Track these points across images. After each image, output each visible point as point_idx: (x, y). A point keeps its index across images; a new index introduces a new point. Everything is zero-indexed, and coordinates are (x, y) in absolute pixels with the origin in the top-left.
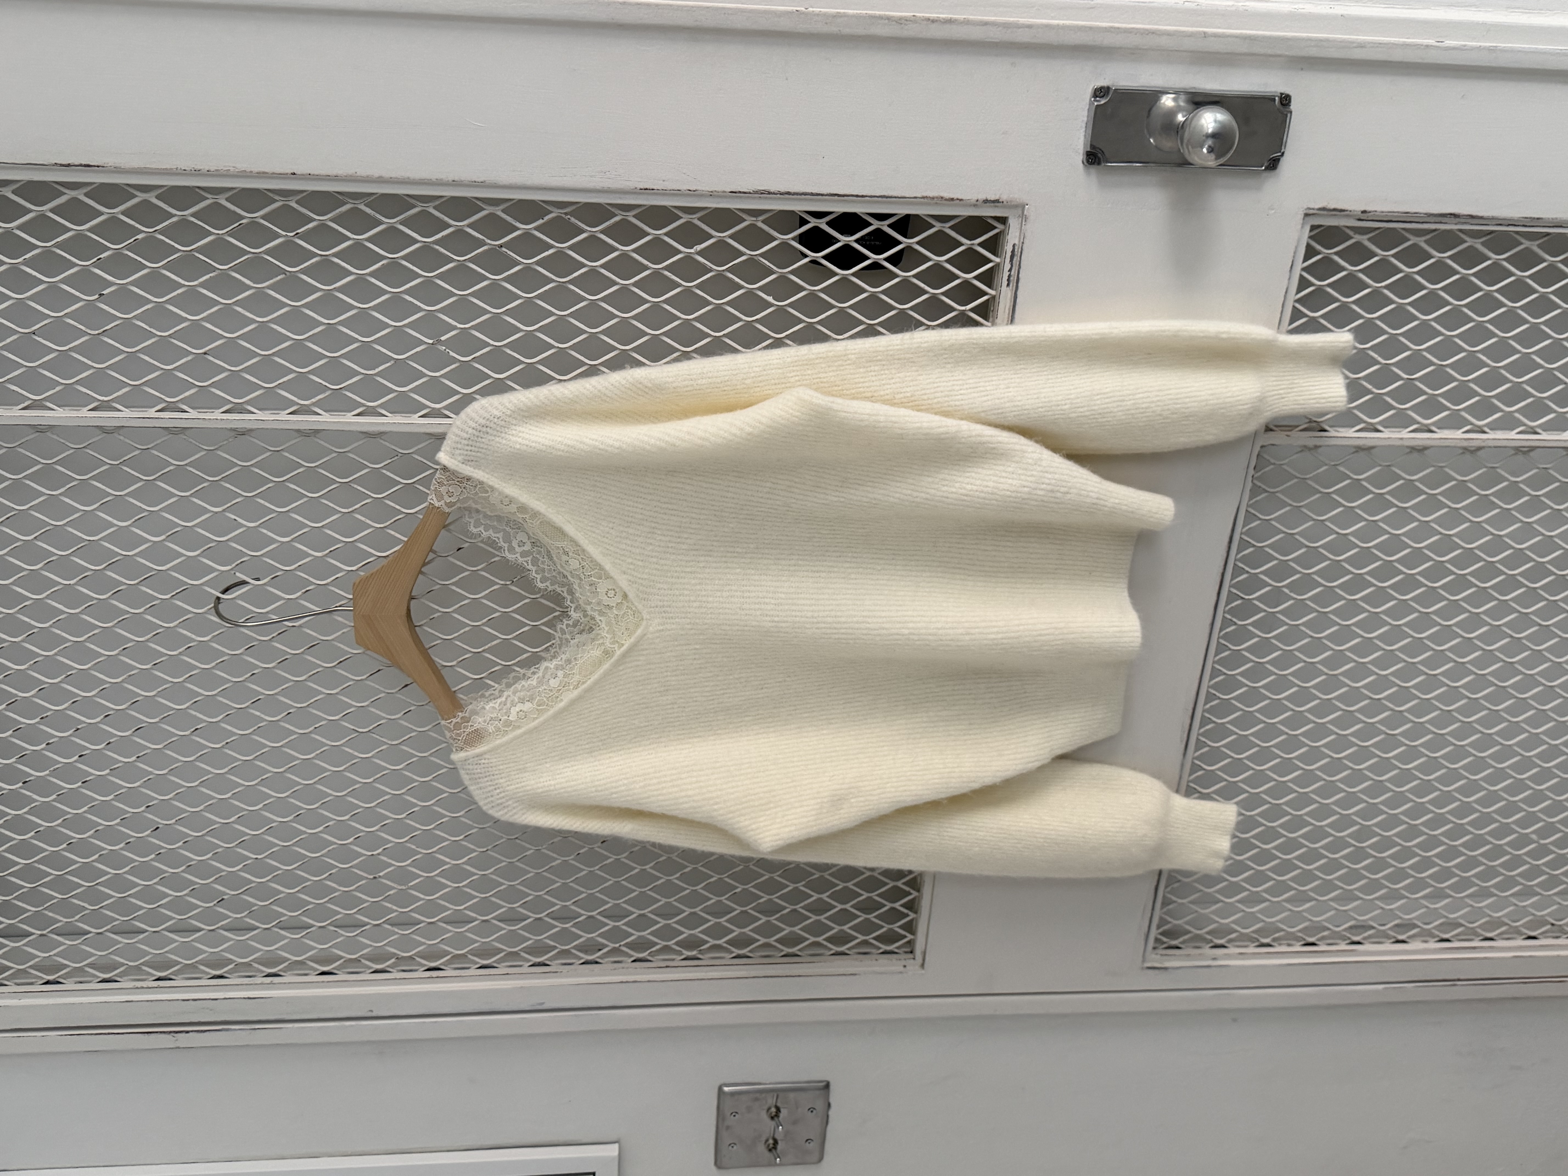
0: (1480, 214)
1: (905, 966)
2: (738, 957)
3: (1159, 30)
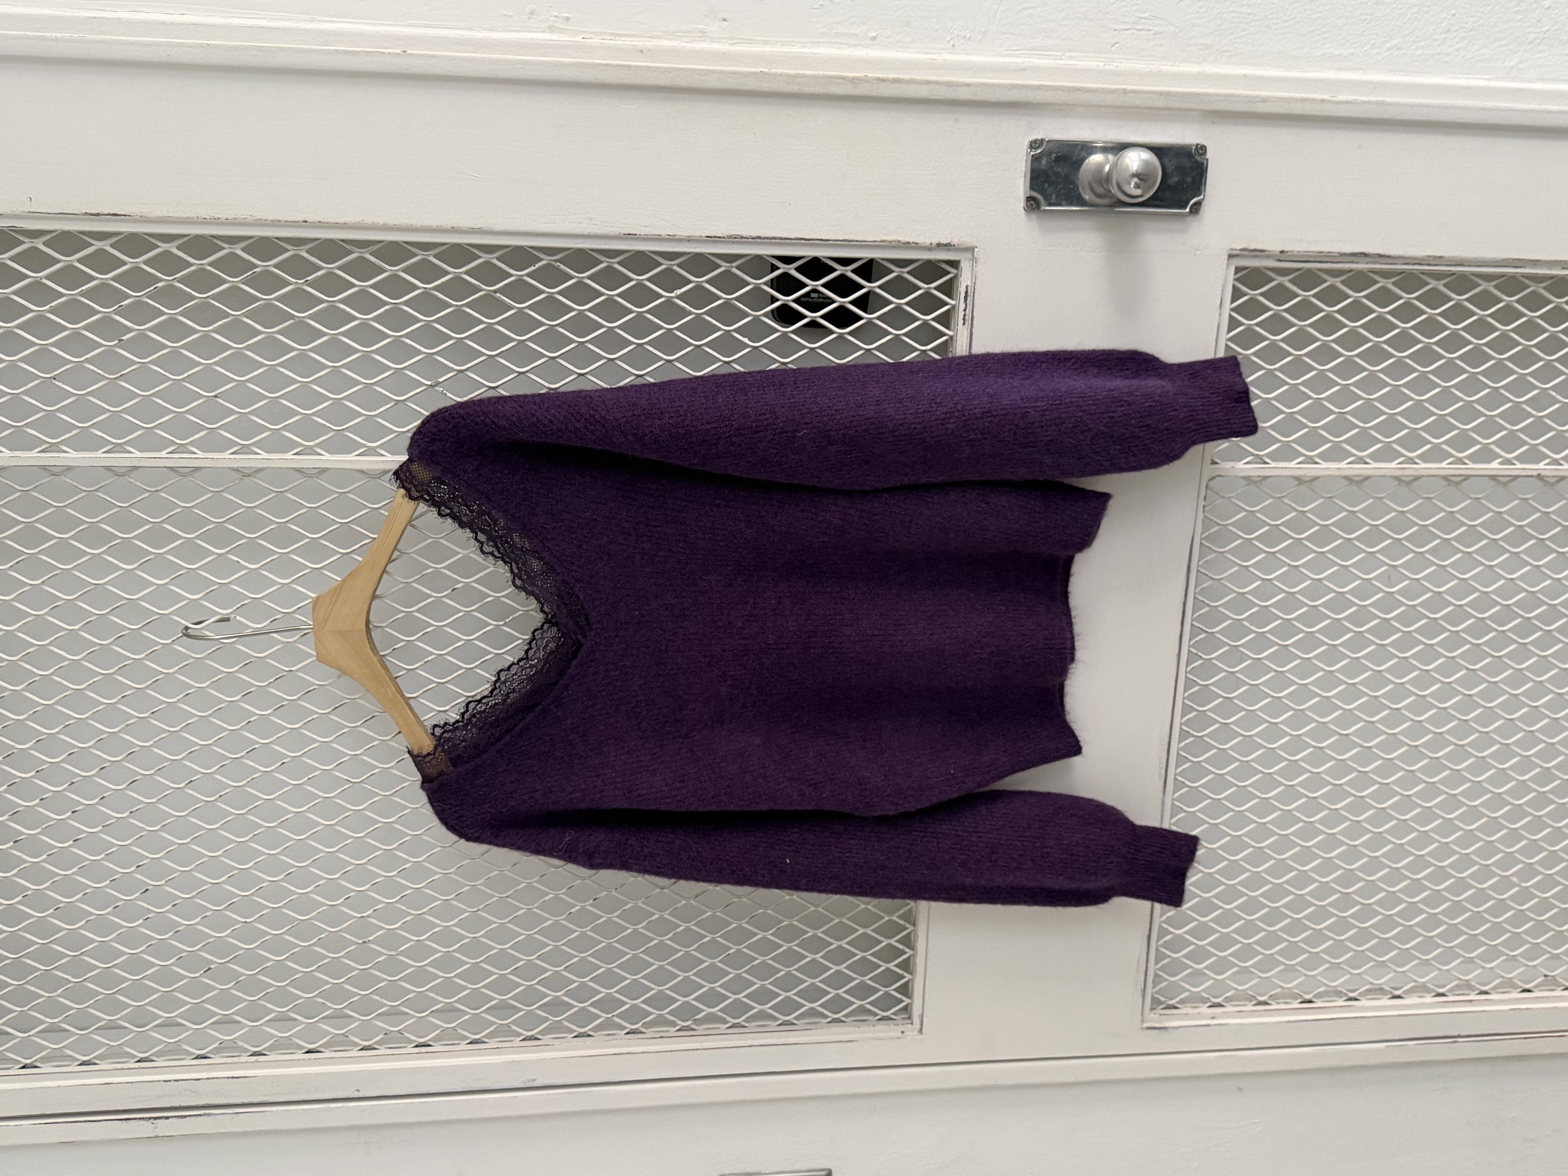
1: (903, 1032)
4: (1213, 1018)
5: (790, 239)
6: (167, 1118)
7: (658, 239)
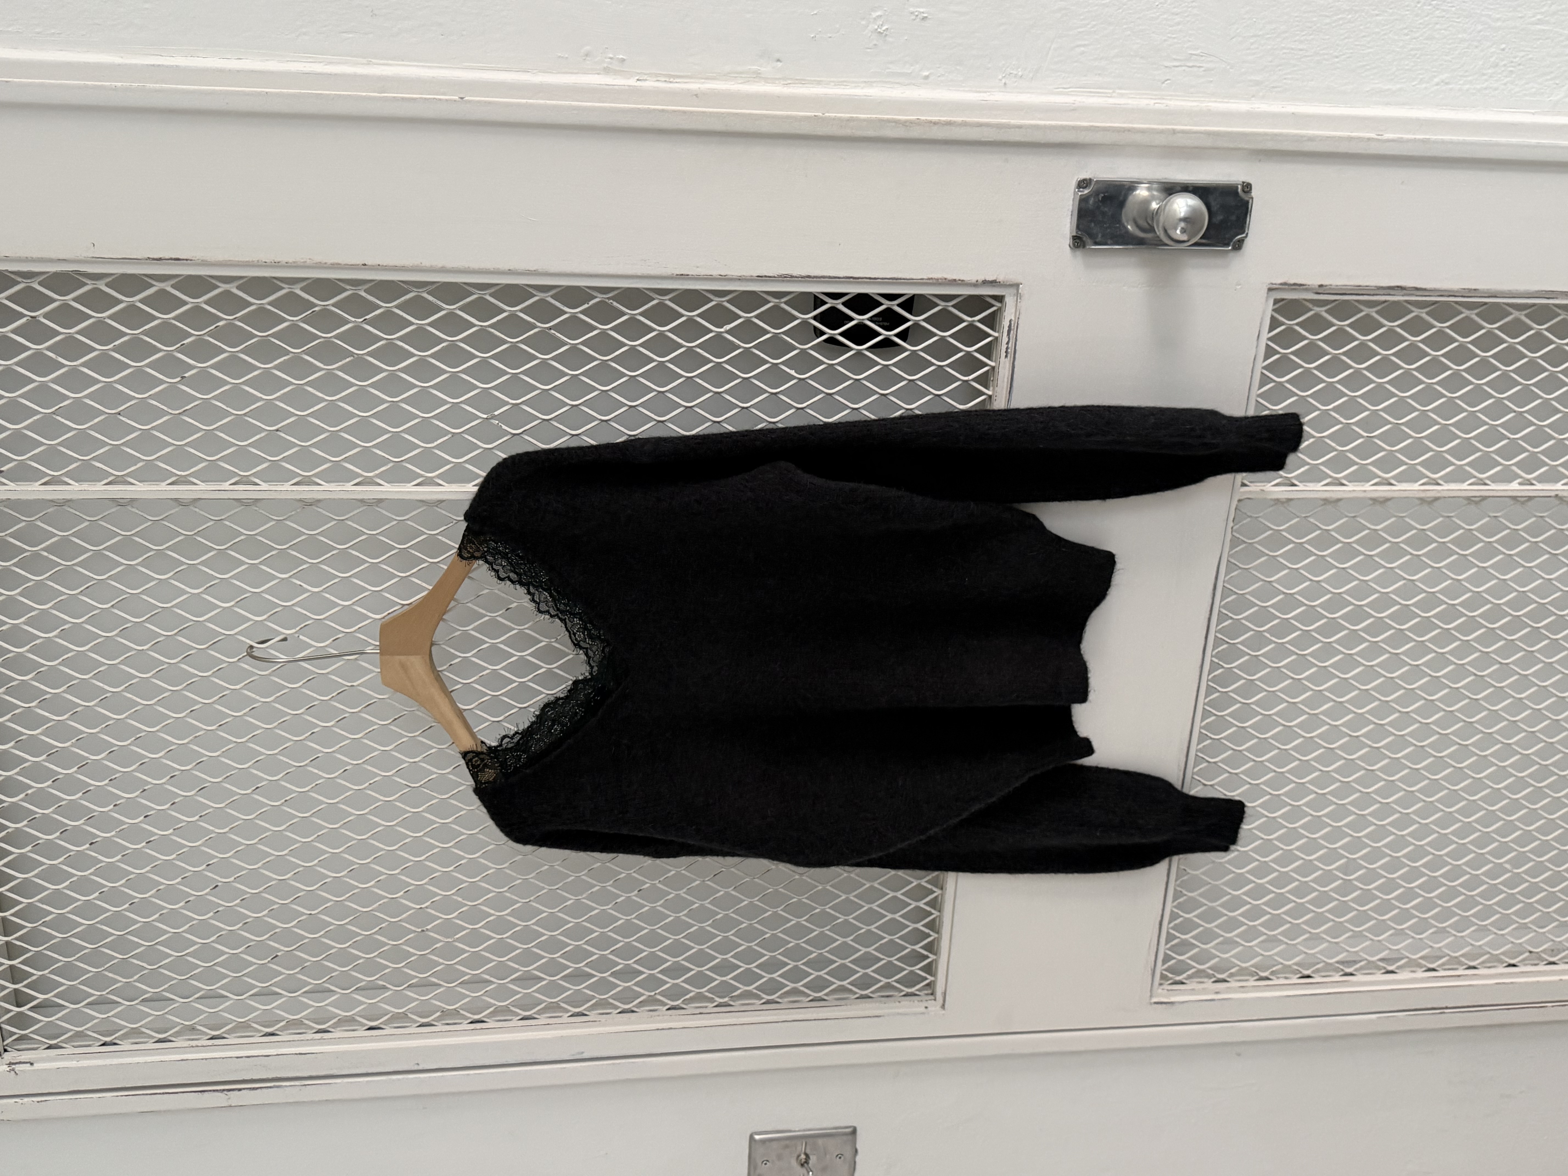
0: (1424, 286)
1: (926, 1007)
2: (768, 1002)
3: (1134, 128)
4: (1217, 993)
5: (839, 278)
6: (240, 1090)
7: (710, 278)
